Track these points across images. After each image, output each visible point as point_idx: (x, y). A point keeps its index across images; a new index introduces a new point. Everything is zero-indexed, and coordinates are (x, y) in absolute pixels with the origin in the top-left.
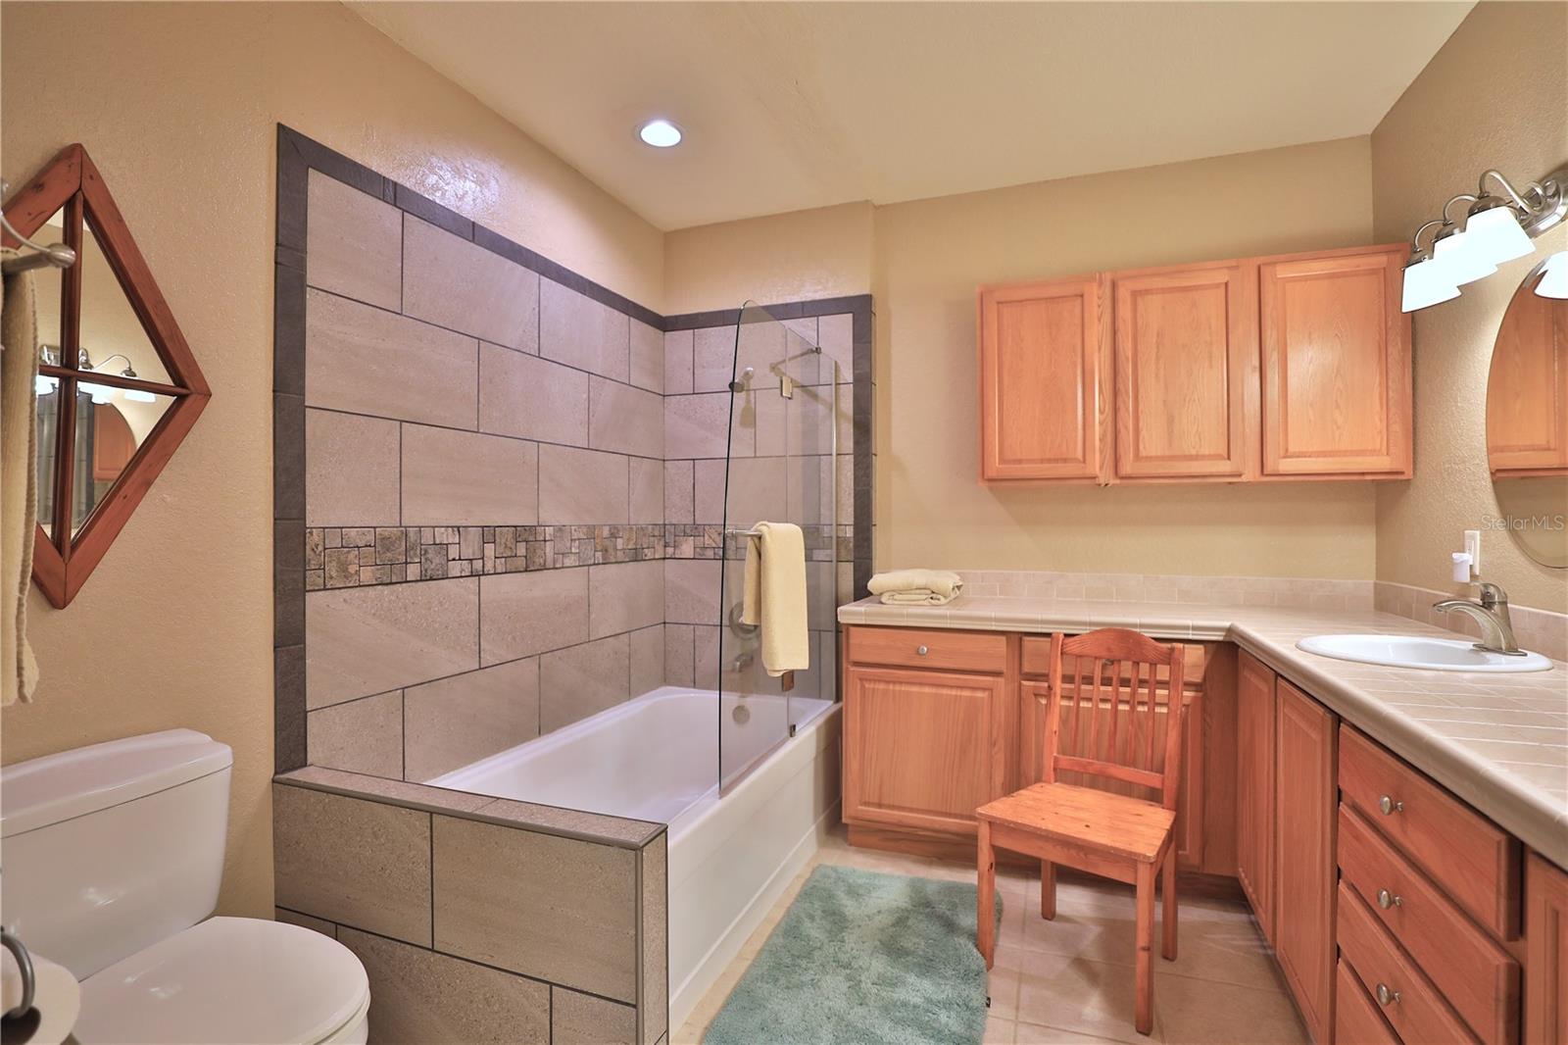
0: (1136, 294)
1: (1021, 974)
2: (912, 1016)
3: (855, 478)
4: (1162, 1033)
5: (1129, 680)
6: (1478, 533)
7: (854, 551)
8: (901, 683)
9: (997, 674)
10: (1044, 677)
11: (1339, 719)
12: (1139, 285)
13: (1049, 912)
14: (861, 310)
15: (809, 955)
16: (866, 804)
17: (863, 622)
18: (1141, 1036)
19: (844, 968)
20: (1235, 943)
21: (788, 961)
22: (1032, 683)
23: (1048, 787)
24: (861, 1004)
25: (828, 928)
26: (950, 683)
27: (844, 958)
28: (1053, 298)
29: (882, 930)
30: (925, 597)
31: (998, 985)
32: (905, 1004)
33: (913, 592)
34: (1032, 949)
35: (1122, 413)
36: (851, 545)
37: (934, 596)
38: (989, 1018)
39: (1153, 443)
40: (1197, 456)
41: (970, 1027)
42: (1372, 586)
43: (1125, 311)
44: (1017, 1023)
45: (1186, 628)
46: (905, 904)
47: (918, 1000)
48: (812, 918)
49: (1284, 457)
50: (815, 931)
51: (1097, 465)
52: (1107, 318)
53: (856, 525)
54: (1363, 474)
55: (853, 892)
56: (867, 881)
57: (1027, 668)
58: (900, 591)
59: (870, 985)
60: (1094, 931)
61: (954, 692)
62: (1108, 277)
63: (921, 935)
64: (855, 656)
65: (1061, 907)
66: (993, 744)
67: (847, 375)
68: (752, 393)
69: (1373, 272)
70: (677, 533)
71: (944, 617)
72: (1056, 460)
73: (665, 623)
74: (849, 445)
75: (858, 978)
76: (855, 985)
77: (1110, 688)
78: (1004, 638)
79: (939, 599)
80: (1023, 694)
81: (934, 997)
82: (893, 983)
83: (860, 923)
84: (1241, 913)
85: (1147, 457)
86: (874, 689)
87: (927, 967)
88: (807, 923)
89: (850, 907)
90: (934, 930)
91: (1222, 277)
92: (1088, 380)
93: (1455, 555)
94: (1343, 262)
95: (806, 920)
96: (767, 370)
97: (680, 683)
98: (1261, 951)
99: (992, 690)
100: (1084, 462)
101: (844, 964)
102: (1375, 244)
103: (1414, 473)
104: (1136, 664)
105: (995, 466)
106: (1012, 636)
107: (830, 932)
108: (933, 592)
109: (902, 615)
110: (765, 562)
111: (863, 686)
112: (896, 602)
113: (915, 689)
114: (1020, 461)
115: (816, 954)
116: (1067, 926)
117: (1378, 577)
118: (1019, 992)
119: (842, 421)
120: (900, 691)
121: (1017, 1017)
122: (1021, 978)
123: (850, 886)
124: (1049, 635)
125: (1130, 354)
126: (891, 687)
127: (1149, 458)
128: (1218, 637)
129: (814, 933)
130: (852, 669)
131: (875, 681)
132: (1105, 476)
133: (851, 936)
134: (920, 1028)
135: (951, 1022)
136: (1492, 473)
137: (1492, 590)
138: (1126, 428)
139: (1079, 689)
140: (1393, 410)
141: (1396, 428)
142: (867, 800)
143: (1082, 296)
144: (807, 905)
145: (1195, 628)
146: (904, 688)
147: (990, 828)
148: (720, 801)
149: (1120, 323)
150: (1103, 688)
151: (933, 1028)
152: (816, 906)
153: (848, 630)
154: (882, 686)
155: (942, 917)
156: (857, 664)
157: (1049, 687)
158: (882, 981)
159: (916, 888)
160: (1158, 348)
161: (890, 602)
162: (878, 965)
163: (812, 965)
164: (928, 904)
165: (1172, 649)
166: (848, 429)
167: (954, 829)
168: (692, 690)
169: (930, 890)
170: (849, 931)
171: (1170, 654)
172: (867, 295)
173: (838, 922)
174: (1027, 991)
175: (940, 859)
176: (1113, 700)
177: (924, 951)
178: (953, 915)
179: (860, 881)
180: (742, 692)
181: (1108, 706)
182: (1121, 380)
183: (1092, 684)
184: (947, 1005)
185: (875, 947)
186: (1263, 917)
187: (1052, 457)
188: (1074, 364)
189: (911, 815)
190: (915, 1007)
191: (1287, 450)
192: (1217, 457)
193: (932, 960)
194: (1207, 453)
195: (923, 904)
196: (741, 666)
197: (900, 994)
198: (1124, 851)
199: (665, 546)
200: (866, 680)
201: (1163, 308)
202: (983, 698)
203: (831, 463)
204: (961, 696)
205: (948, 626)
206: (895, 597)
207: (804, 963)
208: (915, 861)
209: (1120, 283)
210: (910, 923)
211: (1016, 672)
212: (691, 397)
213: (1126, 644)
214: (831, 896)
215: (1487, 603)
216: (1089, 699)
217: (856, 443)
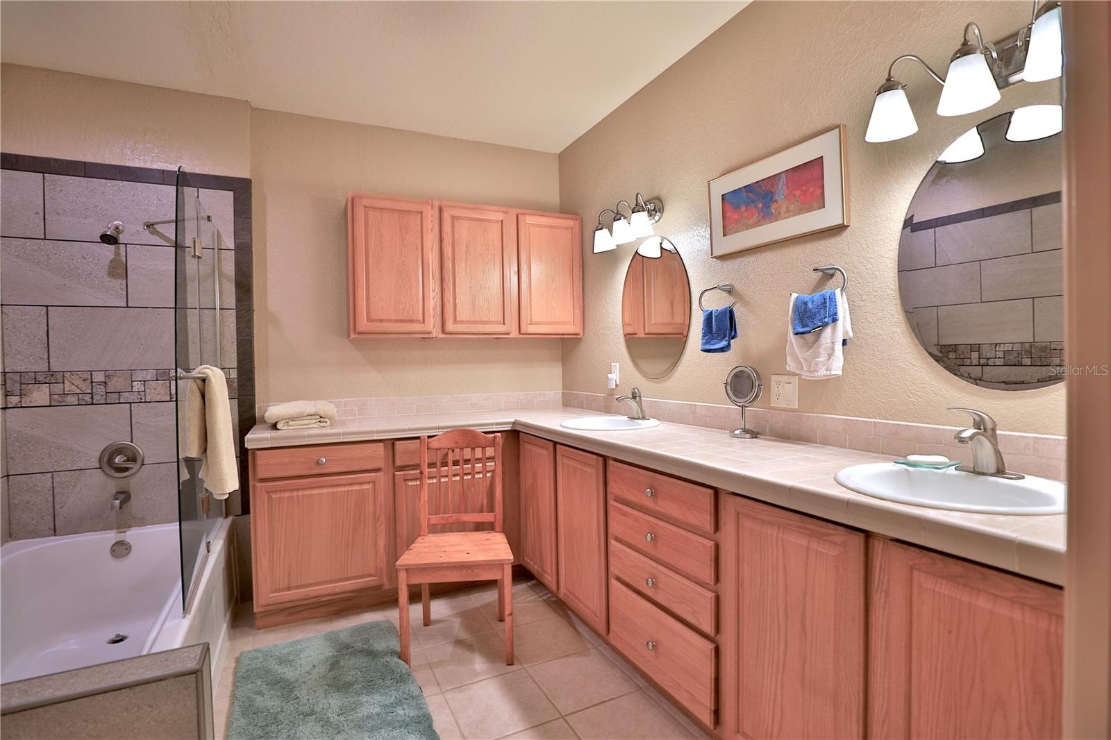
0: (454, 218)
1: (429, 664)
2: (379, 721)
3: (238, 329)
4: (518, 660)
5: (469, 460)
6: (617, 364)
7: (238, 391)
8: (304, 489)
9: (378, 470)
10: (416, 467)
11: (605, 458)
12: (456, 213)
13: (427, 622)
14: (241, 189)
15: (276, 721)
16: (276, 591)
17: (269, 446)
18: (510, 667)
19: (310, 716)
20: (527, 600)
21: (259, 732)
22: (402, 473)
23: (427, 538)
24: (338, 733)
25: (279, 694)
26: (344, 482)
27: (307, 709)
28: (403, 211)
29: (324, 677)
30: (315, 421)
31: (420, 676)
32: (369, 717)
33: (304, 418)
34: (428, 646)
35: (446, 292)
36: (235, 385)
37: (322, 419)
38: (426, 698)
39: (463, 314)
40: (488, 322)
41: (421, 708)
42: (561, 394)
43: (447, 227)
44: (443, 693)
45: (492, 424)
46: (332, 653)
47: (377, 710)
48: (260, 693)
49: (530, 324)
50: (270, 701)
51: (432, 325)
52: (436, 230)
53: (239, 368)
54: (563, 334)
55: (282, 661)
56: (291, 649)
57: (398, 463)
58: (293, 419)
59: (336, 717)
60: (457, 622)
61: (346, 489)
62: (437, 204)
63: (353, 667)
64: (262, 473)
65: (434, 616)
66: (376, 520)
67: (229, 242)
68: (122, 247)
69: (567, 228)
70: (23, 381)
71: (338, 434)
72: (406, 321)
73: (8, 476)
74: (231, 301)
75: (326, 717)
76: (325, 723)
77: (458, 467)
78: (382, 444)
79: (326, 422)
80: (396, 481)
81: (387, 702)
82: (354, 708)
83: (304, 680)
84: (522, 583)
85: (460, 321)
86: (280, 498)
87: (370, 686)
88: (259, 699)
89: (287, 673)
90: (362, 661)
91: (500, 217)
92: (425, 269)
93: (609, 375)
94: (556, 220)
95: (255, 696)
96: (141, 228)
97: (35, 534)
98: (540, 599)
99: (374, 482)
100: (424, 323)
101: (309, 713)
102: (561, 213)
103: (584, 335)
104: (473, 449)
105: (363, 324)
106: (387, 442)
107: (282, 696)
108: (321, 417)
109: (303, 437)
110: (210, 399)
111: (270, 498)
112: (290, 428)
113: (315, 491)
114: (381, 321)
115: (281, 717)
116: (441, 625)
117: (563, 389)
118: (434, 675)
119: (224, 281)
120: (303, 495)
121: (441, 690)
122: (431, 666)
123: (279, 658)
124: (418, 438)
125: (450, 255)
126: (295, 494)
127: (462, 322)
128: (508, 428)
129: (269, 703)
130: (259, 485)
131: (281, 491)
132: (436, 333)
133: (302, 692)
134: (389, 725)
135: (406, 712)
136: (625, 336)
137: (636, 390)
138: (448, 301)
139: (440, 471)
140: (576, 302)
141: (577, 311)
142: (277, 587)
143: (421, 213)
144: (249, 686)
145: (497, 424)
146: (307, 492)
147: (407, 574)
148: (185, 620)
149: (445, 235)
150: (454, 467)
151: (398, 721)
152: (259, 684)
153: (254, 454)
154: (287, 494)
155: (363, 651)
156: (263, 480)
157: (421, 472)
158: (343, 711)
159: (332, 638)
160: (466, 254)
161: (285, 428)
162: (336, 701)
163: (283, 726)
164: (347, 647)
165: (495, 437)
166: (230, 288)
167: (352, 588)
168: (53, 538)
169: (344, 637)
170: (298, 689)
171: (494, 440)
172: (248, 179)
173: (286, 688)
174: (438, 671)
175: (335, 614)
176: (461, 473)
177: (363, 677)
178: (369, 647)
179: (285, 651)
180: (119, 528)
181: (458, 478)
182: (445, 272)
183: (447, 466)
184: (398, 703)
185: (325, 691)
186: (549, 579)
187: (403, 319)
188: (417, 257)
189: (316, 588)
190: (378, 714)
191: (531, 320)
192: (498, 323)
193: (371, 681)
194: (493, 320)
195: (344, 649)
196: (121, 504)
197: (363, 711)
198: (496, 560)
199: (6, 395)
200: (272, 492)
201: (469, 229)
202: (368, 489)
203: (215, 315)
204: (352, 490)
205: (341, 440)
206: (290, 423)
207: (274, 728)
208: (317, 623)
209: (445, 209)
210: (341, 664)
211: (391, 466)
212: (42, 242)
213: (467, 437)
214: (267, 671)
215: (634, 397)
216: (447, 476)
217: (238, 300)
